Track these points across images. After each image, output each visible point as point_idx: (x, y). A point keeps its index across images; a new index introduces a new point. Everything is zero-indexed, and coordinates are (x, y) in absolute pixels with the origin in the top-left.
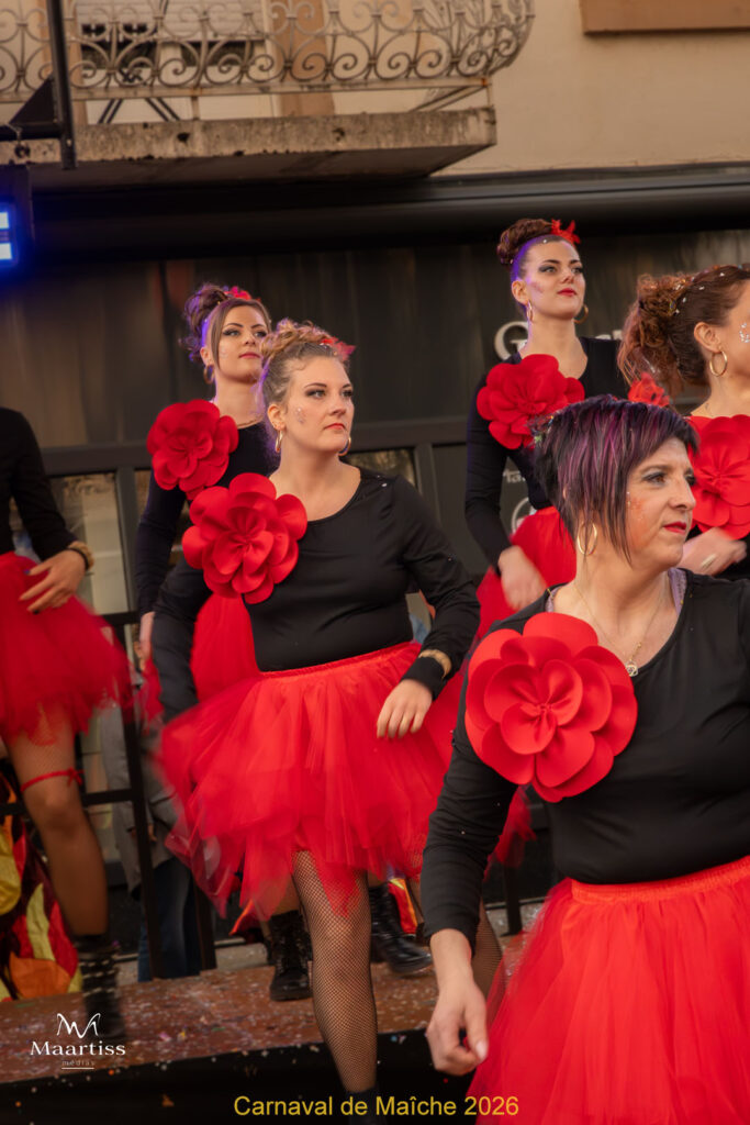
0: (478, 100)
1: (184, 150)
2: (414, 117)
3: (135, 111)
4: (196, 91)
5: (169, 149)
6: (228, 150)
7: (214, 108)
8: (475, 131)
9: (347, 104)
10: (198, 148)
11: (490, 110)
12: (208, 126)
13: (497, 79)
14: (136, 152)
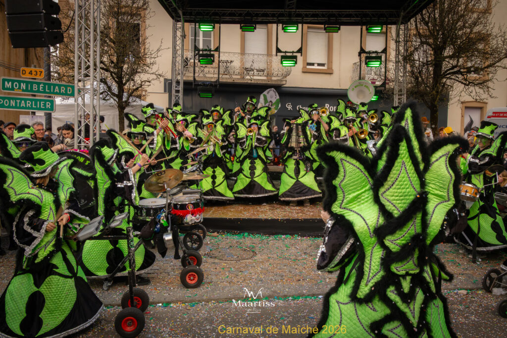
0: (285, 79)
1: (251, 82)
2: (277, 80)
3: (248, 77)
4: (253, 76)
5: (250, 82)
6: (256, 82)
7: (255, 78)
8: (284, 82)
9: (274, 78)
10: (253, 82)
11: (286, 80)
12: (254, 79)
13: (287, 77)
14: (246, 82)
